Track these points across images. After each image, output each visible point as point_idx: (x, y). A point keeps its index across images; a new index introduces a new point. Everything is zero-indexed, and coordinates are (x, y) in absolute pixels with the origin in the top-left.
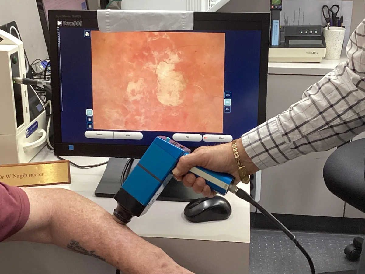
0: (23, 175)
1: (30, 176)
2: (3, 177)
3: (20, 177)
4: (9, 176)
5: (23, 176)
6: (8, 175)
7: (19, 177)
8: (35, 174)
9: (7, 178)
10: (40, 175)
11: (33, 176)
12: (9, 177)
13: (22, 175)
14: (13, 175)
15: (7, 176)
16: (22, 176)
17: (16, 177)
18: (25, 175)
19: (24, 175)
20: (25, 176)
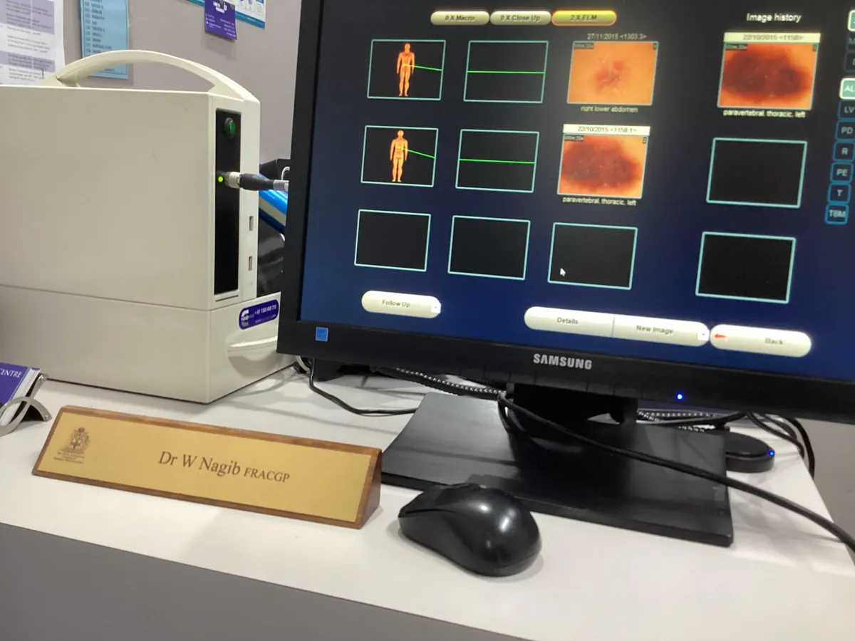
0: (230, 467)
1: (248, 475)
2: (174, 458)
3: (219, 469)
4: (192, 459)
5: (228, 468)
6: (190, 457)
7: (216, 470)
8: (263, 472)
9: (184, 464)
10: (278, 478)
11: (257, 475)
12: (190, 465)
13: (226, 466)
14: (202, 460)
15: (187, 458)
16: (226, 470)
17: (208, 467)
18: (235, 467)
19: (233, 465)
20: (233, 473)
